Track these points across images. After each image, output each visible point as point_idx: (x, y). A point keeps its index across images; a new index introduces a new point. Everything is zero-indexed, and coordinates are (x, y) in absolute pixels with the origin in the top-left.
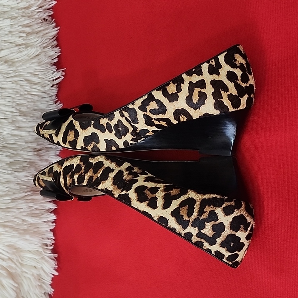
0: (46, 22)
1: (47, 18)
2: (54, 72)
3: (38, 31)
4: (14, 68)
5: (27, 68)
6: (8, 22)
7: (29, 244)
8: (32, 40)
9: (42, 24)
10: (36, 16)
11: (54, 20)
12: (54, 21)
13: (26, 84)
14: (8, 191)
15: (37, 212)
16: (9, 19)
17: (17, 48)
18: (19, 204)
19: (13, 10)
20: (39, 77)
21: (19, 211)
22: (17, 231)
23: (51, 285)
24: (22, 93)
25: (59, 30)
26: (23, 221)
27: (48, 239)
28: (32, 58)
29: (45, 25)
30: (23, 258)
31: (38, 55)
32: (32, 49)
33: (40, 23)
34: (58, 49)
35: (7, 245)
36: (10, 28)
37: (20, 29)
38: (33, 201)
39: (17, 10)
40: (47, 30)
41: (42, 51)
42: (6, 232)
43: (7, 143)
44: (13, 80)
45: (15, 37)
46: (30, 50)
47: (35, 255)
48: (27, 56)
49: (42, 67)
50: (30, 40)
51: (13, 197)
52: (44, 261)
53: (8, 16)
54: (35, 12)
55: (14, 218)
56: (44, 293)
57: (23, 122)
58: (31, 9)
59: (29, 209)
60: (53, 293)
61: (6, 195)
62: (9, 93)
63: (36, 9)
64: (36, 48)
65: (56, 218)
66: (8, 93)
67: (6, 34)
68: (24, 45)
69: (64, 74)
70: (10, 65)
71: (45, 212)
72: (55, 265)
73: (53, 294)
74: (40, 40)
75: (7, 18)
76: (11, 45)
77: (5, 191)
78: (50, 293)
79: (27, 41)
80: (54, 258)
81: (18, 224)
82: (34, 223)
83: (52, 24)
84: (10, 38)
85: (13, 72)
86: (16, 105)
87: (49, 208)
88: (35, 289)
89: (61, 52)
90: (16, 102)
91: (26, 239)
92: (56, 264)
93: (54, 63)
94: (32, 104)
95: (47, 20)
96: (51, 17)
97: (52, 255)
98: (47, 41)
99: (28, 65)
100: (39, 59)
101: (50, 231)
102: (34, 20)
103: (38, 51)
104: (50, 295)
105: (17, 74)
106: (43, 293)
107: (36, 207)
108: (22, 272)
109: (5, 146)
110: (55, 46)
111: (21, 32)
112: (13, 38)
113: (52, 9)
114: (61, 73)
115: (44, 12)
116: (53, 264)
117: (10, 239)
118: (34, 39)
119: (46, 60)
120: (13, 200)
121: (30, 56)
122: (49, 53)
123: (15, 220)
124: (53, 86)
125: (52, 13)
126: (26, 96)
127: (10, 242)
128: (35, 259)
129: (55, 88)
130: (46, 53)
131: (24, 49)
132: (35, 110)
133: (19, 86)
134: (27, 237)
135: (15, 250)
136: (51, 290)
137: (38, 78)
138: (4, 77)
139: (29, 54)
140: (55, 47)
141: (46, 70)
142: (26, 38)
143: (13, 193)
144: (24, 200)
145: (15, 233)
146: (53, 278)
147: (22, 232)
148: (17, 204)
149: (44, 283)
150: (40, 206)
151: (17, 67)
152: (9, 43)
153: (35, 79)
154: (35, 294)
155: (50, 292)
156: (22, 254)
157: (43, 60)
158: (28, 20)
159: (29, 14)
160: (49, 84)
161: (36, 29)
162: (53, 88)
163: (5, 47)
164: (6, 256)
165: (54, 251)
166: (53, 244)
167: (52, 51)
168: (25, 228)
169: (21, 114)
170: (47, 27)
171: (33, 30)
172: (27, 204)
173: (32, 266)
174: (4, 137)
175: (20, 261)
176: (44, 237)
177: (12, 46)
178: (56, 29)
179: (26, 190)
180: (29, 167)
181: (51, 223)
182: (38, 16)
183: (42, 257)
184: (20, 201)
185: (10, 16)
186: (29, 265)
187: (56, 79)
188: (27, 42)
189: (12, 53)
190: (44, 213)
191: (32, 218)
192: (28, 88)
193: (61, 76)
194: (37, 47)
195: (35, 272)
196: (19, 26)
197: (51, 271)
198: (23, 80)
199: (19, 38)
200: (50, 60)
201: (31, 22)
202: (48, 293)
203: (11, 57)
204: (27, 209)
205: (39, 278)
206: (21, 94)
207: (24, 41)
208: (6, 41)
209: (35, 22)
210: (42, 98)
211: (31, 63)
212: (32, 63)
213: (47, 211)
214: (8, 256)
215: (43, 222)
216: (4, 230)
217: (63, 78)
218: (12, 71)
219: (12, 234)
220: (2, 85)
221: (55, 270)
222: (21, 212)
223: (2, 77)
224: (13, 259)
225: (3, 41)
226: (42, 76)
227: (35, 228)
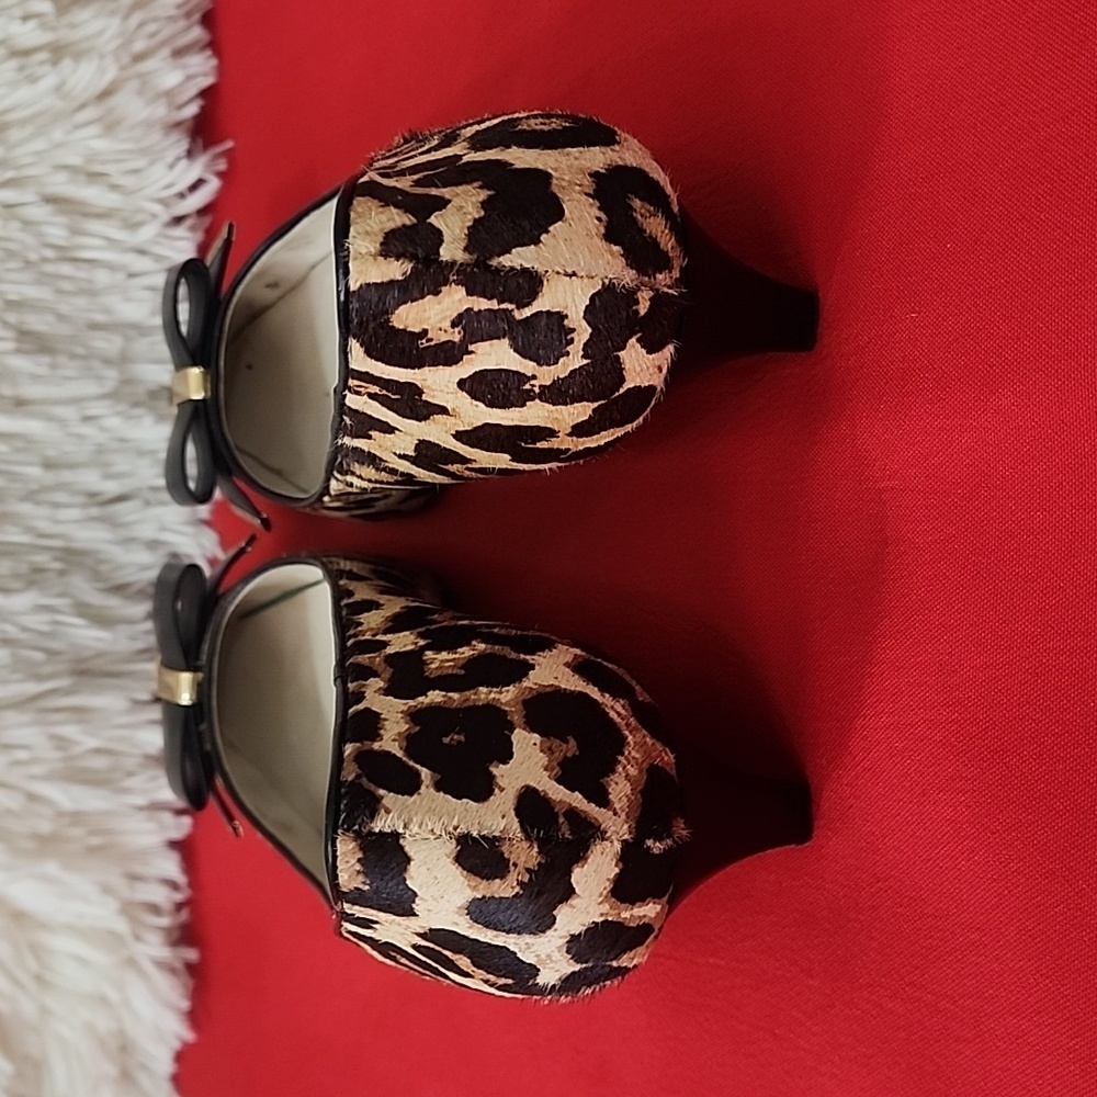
2: (176, 161)
5: (59, 145)
13: (50, 215)
15: (100, 763)
17: (13, 64)
20: (110, 186)
21: (11, 759)
24: (33, 256)
26: (32, 797)
28: (82, 107)
31: (108, 93)
32: (79, 64)
38: (81, 717)
41: (127, 73)
45: (8, 20)
46: (73, 72)
48: (60, 98)
49: (122, 141)
50: (77, 27)
57: (36, 378)
59: (59, 749)
64: (96, 62)
68: (49, 50)
69: (223, 167)
71: (139, 764)
79: (64, 32)
89: (219, 71)
91: (47, 878)
94: (82, 302)
98: (152, 27)
99: (58, 135)
100: (111, 109)
101: (169, 848)
103: (108, 72)
107: (93, 743)
108: (44, 1011)
112: (1, 23)
114: (211, 164)
122: (163, 78)
126: (50, 268)
129: (186, 229)
130: (144, 83)
131: (47, 68)
132: (95, 327)
133: (19, 225)
134: (52, 867)
137: (109, 189)
139: (70, 90)
141: (143, 152)
142: (57, 20)
144: (36, 713)
146: (179, 1052)
147: (25, 844)
150: (112, 739)
151: (11, 147)
153: (94, 195)
160: (157, 214)
162: (177, 232)
166: (182, 904)
167: (174, 69)
168: (41, 831)
169: (26, 346)
172: (45, 727)
175: (36, 969)
176: (138, 869)
179: (47, 670)
180: (62, 573)
181: (170, 814)
183: (125, 956)
184: (15, 716)
188: (64, 37)
190: (139, 770)
192: (57, 232)
193: (210, 177)
194: (102, 57)
195: (100, 1019)
198: (38, 198)
199: (24, 24)
200: (160, 111)
204: (48, 750)
206: (26, 261)
207: (48, 35)
210: (132, 275)
211: (70, 128)
212: (75, 127)
215: (130, 810)
217: (216, 182)
222: (17, 763)
226: (128, 181)
227: (92, 833)
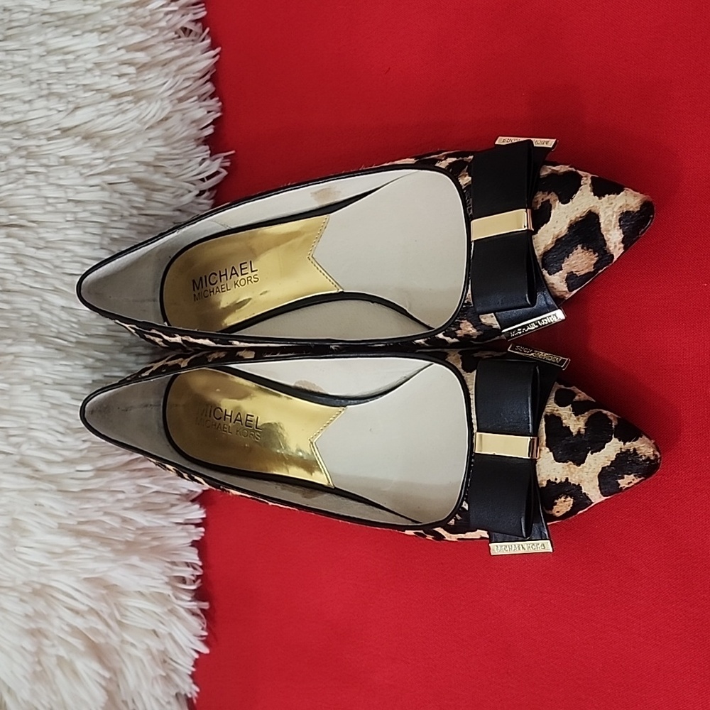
0: (189, 36)
1: (190, 26)
2: (204, 160)
3: (166, 59)
4: (107, 153)
5: (138, 151)
6: (93, 40)
7: (137, 578)
8: (151, 82)
9: (176, 43)
10: (163, 24)
11: (207, 30)
12: (208, 33)
13: (135, 190)
14: (89, 450)
15: (159, 499)
16: (95, 34)
17: (114, 102)
18: (113, 481)
19: (106, 9)
20: (166, 173)
21: (116, 498)
22: (109, 545)
23: (192, 676)
24: (126, 213)
25: (218, 57)
26: (125, 520)
27: (188, 565)
28: (151, 127)
29: (185, 45)
30: (127, 609)
31: (166, 119)
32: (150, 104)
33: (173, 39)
34: (214, 103)
35: (85, 579)
36: (97, 55)
37: (122, 55)
38: (150, 474)
39: (117, 10)
40: (189, 56)
41: (175, 109)
42: (83, 546)
43: (87, 335)
44: (104, 182)
45: (110, 77)
46: (147, 108)
47: (153, 603)
48: (138, 123)
49: (174, 149)
50: (146, 82)
51: (100, 464)
52: (174, 619)
53: (95, 25)
54: (160, 12)
55: (101, 513)
56: (174, 694)
58: (150, 7)
59: (139, 492)
60: (195, 695)
61: (84, 460)
62: (94, 214)
63: (162, 6)
64: (159, 103)
65: (204, 516)
66: (92, 213)
67: (89, 70)
68: (132, 95)
69: (228, 164)
70: (97, 145)
71: (178, 499)
72: (203, 629)
73: (196, 698)
74: (170, 82)
75: (91, 31)
76: (98, 96)
77: (81, 450)
78: (189, 696)
79: (138, 85)
80: (199, 612)
81: (113, 529)
82: (149, 527)
83: (203, 40)
84: (97, 79)
85: (104, 163)
86: (110, 241)
87: (189, 490)
88: (153, 684)
89: (222, 109)
90: (111, 234)
91: (133, 566)
92: (205, 626)
93: (206, 137)
95: (191, 31)
96: (200, 24)
97: (194, 605)
98: (187, 84)
99: (139, 144)
100: (167, 130)
101: (192, 546)
102: (156, 33)
103: (166, 108)
104: (189, 701)
105: (113, 166)
106: (172, 696)
107: (156, 488)
108: (123, 641)
109: (82, 341)
110: (210, 96)
111: (124, 63)
112: (105, 78)
113: (203, 5)
114: (222, 162)
115: (183, 12)
116: (197, 625)
117: (92, 565)
118: (157, 79)
119: (183, 132)
120: (100, 472)
121: (146, 123)
122: (194, 113)
123: (106, 519)
124: (202, 193)
125: (204, 14)
126: (135, 220)
127: (93, 571)
128: (155, 613)
129: (205, 199)
130: (184, 114)
131: (132, 105)
133: (118, 195)
134: (135, 560)
135: (104, 592)
136: (191, 688)
137: (165, 175)
138: (81, 174)
139: (144, 118)
140: (209, 98)
141: (185, 154)
142: (137, 77)
143: (100, 455)
144: (128, 472)
145: (105, 552)
146: (196, 659)
147: (121, 547)
148: (108, 482)
149: (175, 671)
150: (165, 486)
151: (113, 150)
152: (94, 92)
153: (157, 178)
154: (153, 696)
155: (191, 693)
156: (124, 600)
157: (178, 132)
158: (142, 32)
159: (145, 17)
160: (191, 190)
161: (162, 54)
162: (201, 200)
163: (87, 101)
164: (83, 604)
165: (199, 595)
166: (198, 577)
167: (200, 107)
168: (129, 539)
170: (189, 48)
171: (153, 58)
172: (133, 481)
173: (147, 630)
174: (81, 319)
175: (119, 617)
176: (176, 559)
177: (102, 98)
178: (212, 53)
181: (193, 527)
182: (168, 21)
183: (170, 608)
184: (117, 475)
185: (99, 24)
186: (140, 628)
187: (209, 178)
188: (138, 88)
189: (103, 115)
190: (177, 502)
191: (147, 514)
192: (139, 201)
193: (222, 170)
194: (162, 100)
195: (154, 644)
196: (119, 49)
197: (192, 643)
198: (129, 180)
199: (119, 79)
200: (193, 131)
201: (149, 37)
202: (186, 695)
203: (101, 124)
204: (134, 493)
205: (164, 660)
206: (122, 216)
207: (132, 86)
208: (87, 87)
209: (160, 38)
211: (147, 140)
212: (150, 139)
213: (184, 499)
214: (87, 605)
215: (174, 525)
216: (78, 544)
217: (225, 173)
218: (101, 161)
219: (97, 554)
220: (78, 193)
221: (203, 641)
222: (119, 501)
223: (77, 175)
224: (102, 611)
225: (81, 87)
226: (174, 171)
227: (155, 539)
